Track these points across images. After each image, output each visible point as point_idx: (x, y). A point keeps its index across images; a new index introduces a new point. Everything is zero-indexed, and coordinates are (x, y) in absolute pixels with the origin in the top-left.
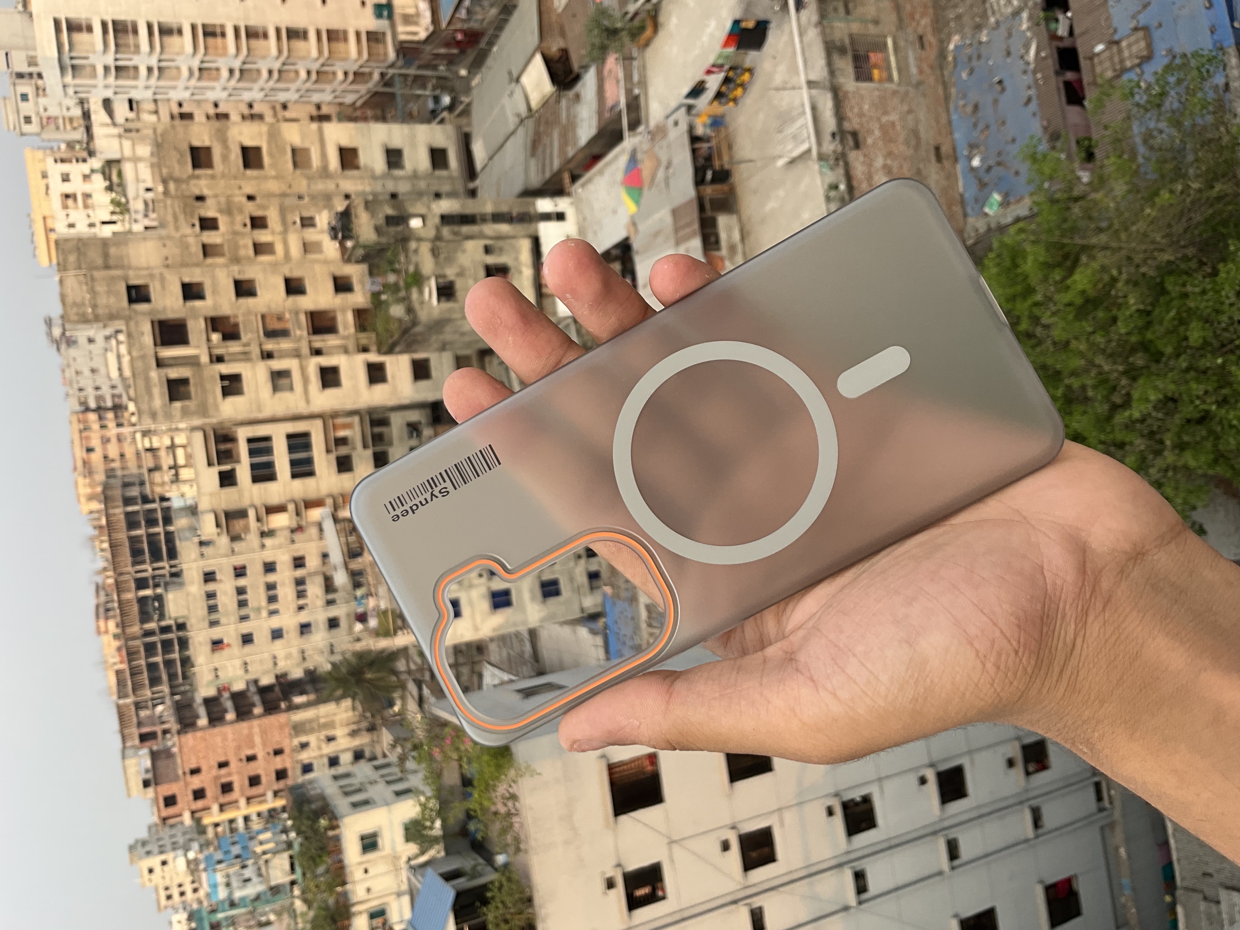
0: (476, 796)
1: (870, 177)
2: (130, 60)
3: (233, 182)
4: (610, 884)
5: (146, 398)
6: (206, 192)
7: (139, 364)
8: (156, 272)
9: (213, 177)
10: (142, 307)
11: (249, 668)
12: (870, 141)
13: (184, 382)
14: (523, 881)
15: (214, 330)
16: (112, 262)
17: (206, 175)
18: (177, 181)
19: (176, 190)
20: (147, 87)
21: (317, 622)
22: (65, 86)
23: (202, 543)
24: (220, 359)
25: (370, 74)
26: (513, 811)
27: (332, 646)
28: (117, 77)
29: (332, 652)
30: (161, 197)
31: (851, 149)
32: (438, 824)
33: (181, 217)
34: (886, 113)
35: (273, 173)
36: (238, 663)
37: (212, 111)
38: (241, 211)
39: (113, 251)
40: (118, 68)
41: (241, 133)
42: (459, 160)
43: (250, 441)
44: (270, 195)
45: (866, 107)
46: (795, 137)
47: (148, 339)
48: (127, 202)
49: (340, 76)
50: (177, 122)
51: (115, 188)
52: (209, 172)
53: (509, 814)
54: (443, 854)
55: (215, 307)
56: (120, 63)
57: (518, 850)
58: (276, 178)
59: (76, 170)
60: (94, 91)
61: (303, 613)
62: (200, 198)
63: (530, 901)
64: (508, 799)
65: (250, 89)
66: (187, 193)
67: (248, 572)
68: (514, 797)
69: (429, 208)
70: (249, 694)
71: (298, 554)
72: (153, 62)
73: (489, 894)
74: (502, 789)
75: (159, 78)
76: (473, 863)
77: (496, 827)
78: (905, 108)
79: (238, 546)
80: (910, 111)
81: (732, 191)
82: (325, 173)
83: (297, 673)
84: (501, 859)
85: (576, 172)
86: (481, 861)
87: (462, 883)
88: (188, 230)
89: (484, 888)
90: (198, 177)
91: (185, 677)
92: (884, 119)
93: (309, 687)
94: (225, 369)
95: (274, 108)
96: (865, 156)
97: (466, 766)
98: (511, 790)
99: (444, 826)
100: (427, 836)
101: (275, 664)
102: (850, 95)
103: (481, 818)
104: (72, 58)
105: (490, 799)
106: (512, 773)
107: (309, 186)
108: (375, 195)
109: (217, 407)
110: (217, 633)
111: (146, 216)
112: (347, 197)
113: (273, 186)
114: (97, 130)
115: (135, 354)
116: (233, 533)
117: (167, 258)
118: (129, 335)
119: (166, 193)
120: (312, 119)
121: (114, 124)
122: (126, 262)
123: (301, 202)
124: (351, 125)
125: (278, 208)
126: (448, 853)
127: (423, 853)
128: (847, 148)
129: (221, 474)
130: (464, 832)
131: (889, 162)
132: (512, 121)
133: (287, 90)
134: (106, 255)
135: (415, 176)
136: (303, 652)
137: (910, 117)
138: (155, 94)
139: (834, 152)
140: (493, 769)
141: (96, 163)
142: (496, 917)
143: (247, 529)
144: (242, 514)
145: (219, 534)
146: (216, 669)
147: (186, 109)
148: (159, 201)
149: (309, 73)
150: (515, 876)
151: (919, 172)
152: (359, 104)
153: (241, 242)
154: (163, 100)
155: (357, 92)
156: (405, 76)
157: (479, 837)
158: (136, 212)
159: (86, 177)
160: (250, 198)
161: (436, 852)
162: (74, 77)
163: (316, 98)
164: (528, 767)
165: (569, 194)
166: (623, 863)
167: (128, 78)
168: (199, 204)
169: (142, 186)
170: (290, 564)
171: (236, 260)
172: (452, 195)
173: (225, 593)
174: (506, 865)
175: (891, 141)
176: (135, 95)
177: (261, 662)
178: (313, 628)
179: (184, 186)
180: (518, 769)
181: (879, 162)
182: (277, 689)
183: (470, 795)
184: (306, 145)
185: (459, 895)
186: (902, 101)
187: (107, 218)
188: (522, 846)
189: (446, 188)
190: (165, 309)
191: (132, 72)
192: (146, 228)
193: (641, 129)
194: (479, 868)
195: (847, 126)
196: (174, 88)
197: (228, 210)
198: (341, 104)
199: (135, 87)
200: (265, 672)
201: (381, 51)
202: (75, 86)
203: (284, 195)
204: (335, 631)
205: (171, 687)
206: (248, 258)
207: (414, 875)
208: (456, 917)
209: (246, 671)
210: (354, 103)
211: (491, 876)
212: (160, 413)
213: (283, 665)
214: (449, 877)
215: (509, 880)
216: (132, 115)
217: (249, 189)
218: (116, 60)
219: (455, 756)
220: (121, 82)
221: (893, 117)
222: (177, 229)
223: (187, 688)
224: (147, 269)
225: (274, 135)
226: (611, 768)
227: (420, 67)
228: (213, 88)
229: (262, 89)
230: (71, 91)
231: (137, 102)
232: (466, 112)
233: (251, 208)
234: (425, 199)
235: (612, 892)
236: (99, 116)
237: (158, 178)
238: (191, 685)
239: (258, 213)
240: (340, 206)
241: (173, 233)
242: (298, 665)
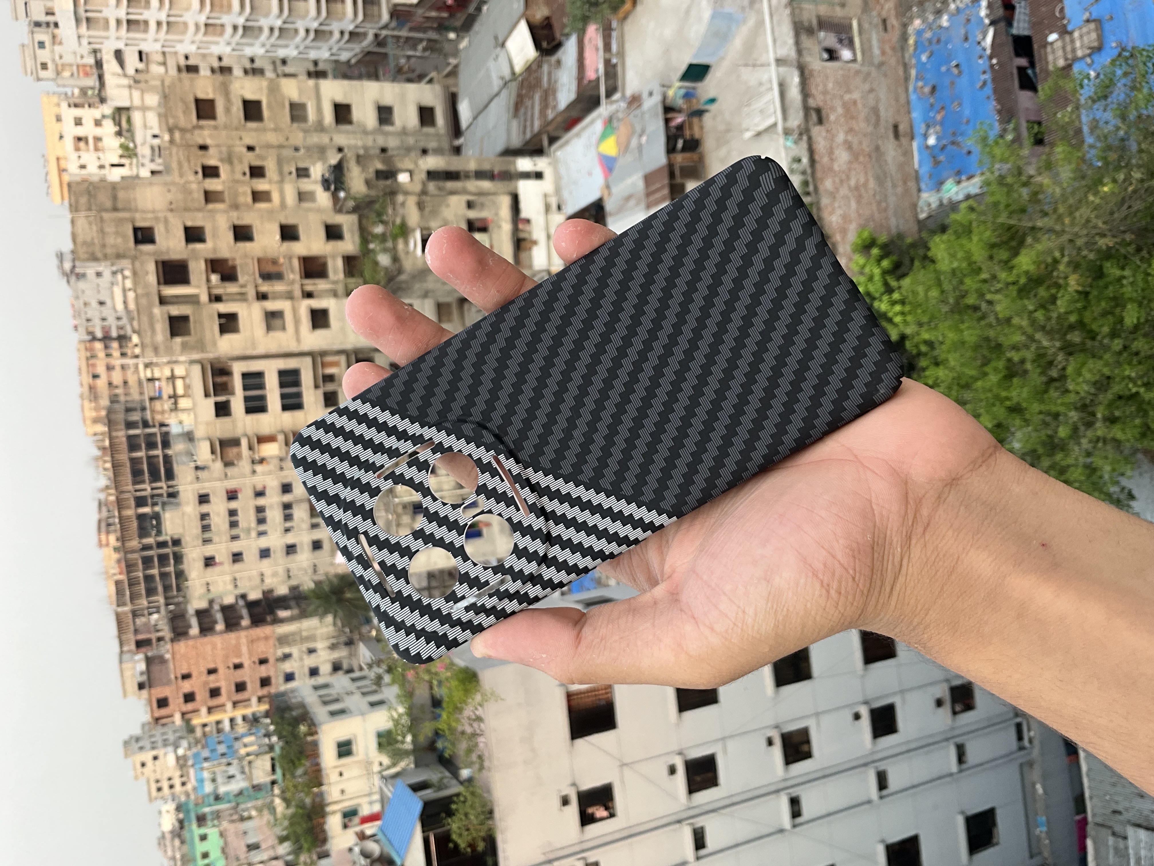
0: (444, 715)
1: (831, 152)
2: (141, 14)
3: (234, 133)
4: (565, 802)
5: (149, 334)
6: (209, 142)
7: (144, 301)
8: (160, 215)
9: (216, 128)
10: (147, 248)
11: (238, 583)
12: (832, 117)
13: (185, 319)
14: (485, 795)
15: (214, 271)
16: (120, 205)
17: (209, 126)
18: (183, 130)
19: (182, 138)
20: (156, 40)
21: (302, 544)
22: (79, 37)
23: (197, 468)
24: (218, 299)
25: (365, 35)
26: (478, 732)
27: (315, 566)
28: (128, 30)
29: (315, 571)
30: (167, 145)
31: (815, 125)
32: (409, 738)
33: (186, 165)
34: (849, 91)
35: (272, 126)
36: (228, 578)
37: (216, 64)
38: (241, 161)
39: (121, 195)
40: (129, 22)
41: (242, 88)
42: (446, 118)
43: (245, 376)
44: (269, 146)
45: (830, 85)
46: (762, 111)
47: (152, 278)
48: (135, 147)
49: (337, 35)
50: (184, 75)
51: (124, 133)
52: (211, 123)
53: (474, 735)
54: (412, 766)
55: (215, 250)
56: (132, 17)
57: (481, 768)
58: (275, 130)
59: (89, 114)
60: (105, 41)
61: (290, 535)
62: (203, 148)
63: (491, 812)
64: (474, 720)
65: (252, 45)
66: (191, 143)
67: (240, 496)
68: (479, 719)
69: (416, 164)
70: (238, 607)
71: (286, 481)
72: (163, 17)
73: (454, 807)
74: (468, 712)
75: (168, 32)
76: (440, 775)
77: (463, 746)
78: (867, 87)
79: (230, 471)
80: (871, 90)
81: (701, 159)
82: (320, 127)
83: (282, 590)
84: (465, 773)
85: (555, 134)
86: (447, 774)
87: (429, 794)
88: (191, 177)
89: (449, 800)
90: (201, 128)
91: (179, 589)
92: (847, 97)
93: (293, 603)
94: (223, 308)
95: (274, 63)
96: (828, 131)
97: (436, 688)
98: (477, 713)
99: (414, 742)
100: (399, 750)
101: (263, 581)
102: (815, 74)
103: (449, 737)
104: (86, 11)
105: (458, 721)
106: (478, 697)
107: (305, 138)
108: (366, 148)
109: (215, 344)
110: (209, 550)
111: (152, 161)
112: (340, 150)
113: (272, 138)
114: (108, 78)
115: (140, 291)
116: (228, 460)
117: (171, 203)
118: (135, 273)
119: (172, 141)
120: (310, 75)
121: (125, 75)
122: (133, 205)
123: (297, 154)
124: (346, 83)
125: (275, 158)
126: (417, 765)
127: (394, 765)
128: (811, 123)
129: (217, 404)
130: (431, 747)
131: (850, 138)
132: (496, 84)
133: (286, 46)
134: (115, 198)
135: (404, 132)
136: (288, 571)
137: (872, 96)
138: (163, 46)
139: (799, 127)
140: (461, 693)
141: (107, 109)
142: (459, 828)
143: (239, 456)
144: (235, 442)
145: (213, 461)
146: (208, 584)
147: (191, 62)
148: (165, 149)
149: (307, 31)
150: (479, 791)
151: (877, 148)
152: (353, 61)
153: (241, 189)
154: (170, 53)
155: (352, 50)
156: (398, 38)
157: (446, 755)
158: (143, 156)
159: (98, 123)
160: (250, 148)
161: (407, 763)
162: (88, 28)
163: (313, 55)
164: (492, 694)
165: (548, 155)
166: (577, 782)
167: (138, 31)
168: (201, 153)
169: (150, 133)
170: (278, 489)
171: (236, 206)
172: (438, 151)
173: (218, 515)
174: (470, 780)
175: (852, 118)
176: (145, 47)
177: (250, 579)
178: (298, 548)
179: (188, 136)
180: (483, 695)
181: (841, 137)
182: (263, 603)
183: (440, 716)
184: (303, 100)
185: (427, 805)
186: (865, 80)
187: (116, 161)
188: (486, 764)
189: (432, 145)
190: (168, 250)
191: (142, 27)
192: (153, 172)
193: (617, 96)
194: (445, 781)
195: (812, 103)
196: (181, 41)
197: (229, 159)
198: (336, 62)
199: (145, 40)
200: (253, 589)
201: (376, 12)
202: (89, 37)
203: (281, 147)
204: (318, 553)
205: (166, 598)
206: (247, 205)
207: (386, 785)
208: (423, 826)
209: (236, 586)
210: (349, 61)
211: (455, 788)
212: (162, 348)
213: (270, 582)
214: (416, 788)
215: (473, 794)
216: (141, 66)
217: (249, 141)
218: (128, 14)
219: (427, 677)
220: (132, 35)
221: (856, 95)
222: (181, 175)
223: (181, 599)
224: (153, 211)
225: (273, 89)
226: (570, 696)
227: (411, 29)
228: (217, 43)
229: (263, 45)
230: (85, 41)
231: (147, 54)
232: (454, 73)
233: (251, 159)
234: (413, 154)
235: (567, 808)
236: (111, 66)
237: (164, 127)
238: (184, 597)
239: (257, 163)
240: (334, 159)
241: (177, 179)
242: (283, 582)
